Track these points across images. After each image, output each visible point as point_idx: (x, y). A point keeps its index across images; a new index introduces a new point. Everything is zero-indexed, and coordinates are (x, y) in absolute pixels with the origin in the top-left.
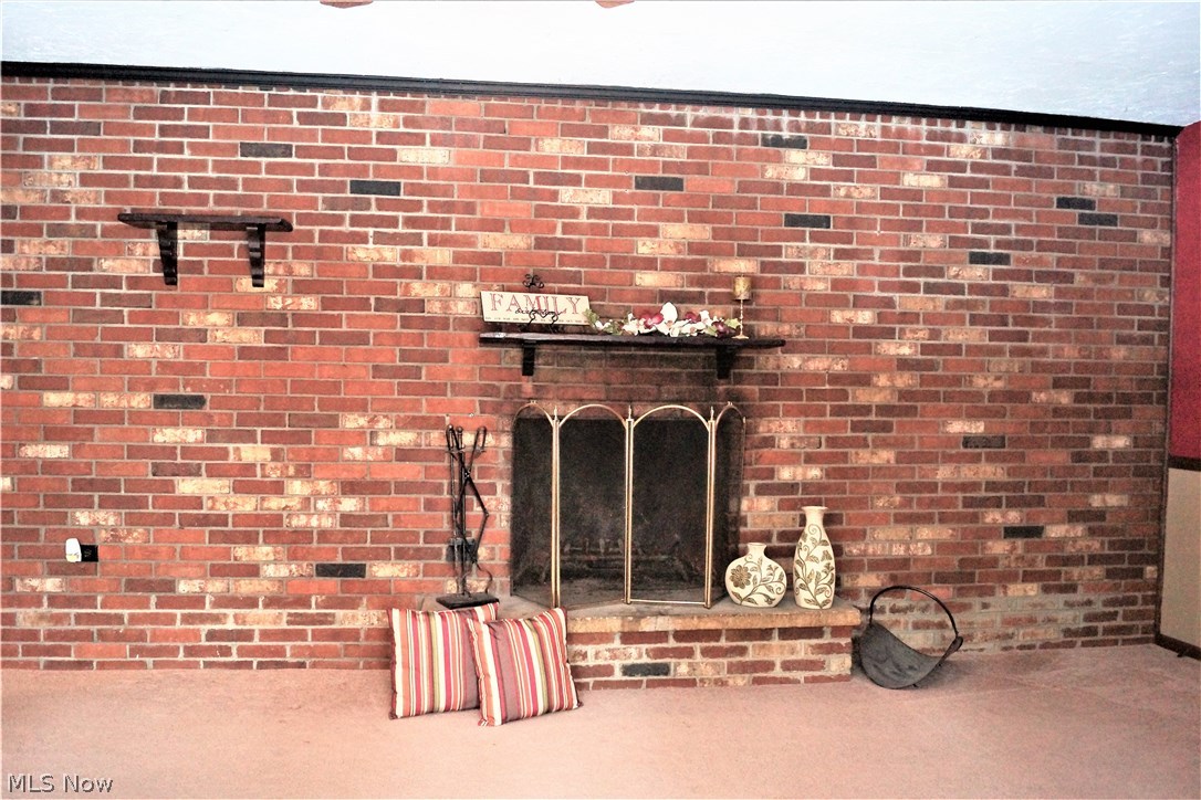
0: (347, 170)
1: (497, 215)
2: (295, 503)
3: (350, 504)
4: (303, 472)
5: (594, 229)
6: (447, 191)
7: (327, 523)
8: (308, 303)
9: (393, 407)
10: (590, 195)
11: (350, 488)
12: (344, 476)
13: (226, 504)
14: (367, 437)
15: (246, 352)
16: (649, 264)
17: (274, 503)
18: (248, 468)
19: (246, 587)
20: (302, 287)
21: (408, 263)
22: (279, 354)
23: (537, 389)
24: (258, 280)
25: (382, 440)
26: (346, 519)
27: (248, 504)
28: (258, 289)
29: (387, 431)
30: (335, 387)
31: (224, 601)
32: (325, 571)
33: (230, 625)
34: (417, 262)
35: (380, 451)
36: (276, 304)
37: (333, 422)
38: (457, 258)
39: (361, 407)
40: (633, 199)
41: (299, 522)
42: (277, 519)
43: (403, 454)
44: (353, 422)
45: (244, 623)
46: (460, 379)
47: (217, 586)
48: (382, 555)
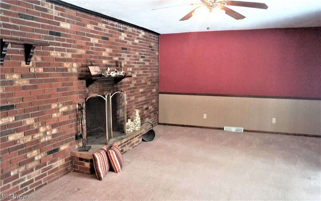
0: (48, 27)
1: (80, 44)
2: (41, 135)
3: (54, 131)
4: (44, 124)
5: (96, 49)
6: (70, 36)
7: (50, 138)
8: (41, 70)
9: (62, 100)
10: (95, 40)
11: (53, 126)
12: (53, 123)
13: (23, 140)
14: (57, 110)
15: (24, 88)
16: (105, 58)
17: (36, 136)
18: (29, 126)
19: (30, 166)
20: (38, 65)
21: (63, 57)
22: (35, 87)
24: (27, 62)
25: (60, 111)
26: (53, 136)
27: (29, 139)
28: (27, 66)
29: (61, 107)
30: (50, 96)
31: (24, 173)
32: (50, 153)
33: (27, 180)
34: (65, 57)
35: (60, 113)
36: (32, 70)
37: (50, 107)
38: (72, 56)
39: (56, 101)
40: (102, 42)
41: (43, 140)
42: (38, 141)
43: (65, 113)
44: (54, 106)
45: (30, 178)
46: (75, 90)
47: (22, 169)
48: (62, 144)
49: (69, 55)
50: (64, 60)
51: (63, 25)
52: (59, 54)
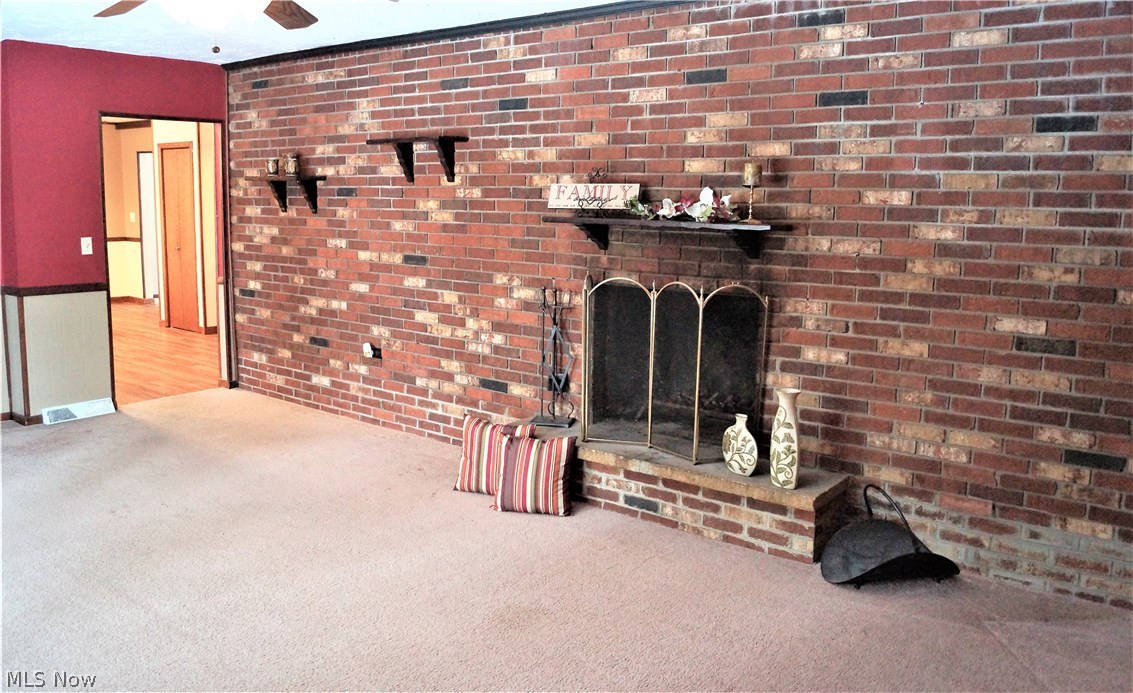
0: (497, 93)
1: (588, 118)
2: (470, 334)
3: (498, 339)
4: (475, 314)
5: (655, 124)
6: (554, 102)
7: (487, 351)
8: (477, 193)
9: (521, 269)
10: (651, 94)
11: (497, 327)
12: (496, 318)
13: (437, 330)
14: (507, 291)
15: (445, 227)
16: (697, 152)
17: (460, 333)
18: (448, 307)
19: (447, 388)
20: (474, 181)
21: (531, 161)
22: (461, 229)
23: (611, 261)
24: (451, 176)
25: (515, 295)
26: (496, 349)
27: (446, 332)
28: (451, 184)
29: (518, 287)
30: (492, 254)
31: (438, 395)
32: (485, 384)
33: (440, 412)
34: (537, 160)
35: (514, 302)
36: (460, 194)
37: (490, 279)
38: (561, 156)
39: (504, 269)
40: (684, 94)
41: (472, 347)
42: (462, 344)
43: (527, 306)
44: (500, 279)
45: (446, 411)
46: (561, 251)
47: (433, 384)
48: (519, 380)
49: (549, 154)
50: (535, 168)
51: (533, 77)
52: (518, 155)
